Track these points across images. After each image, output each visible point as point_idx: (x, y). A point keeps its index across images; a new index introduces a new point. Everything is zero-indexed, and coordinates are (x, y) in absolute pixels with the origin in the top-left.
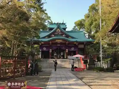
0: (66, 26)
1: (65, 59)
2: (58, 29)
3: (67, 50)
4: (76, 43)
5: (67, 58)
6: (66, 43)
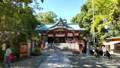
0: (67, 21)
1: (65, 43)
2: (60, 22)
4: (73, 31)
6: (66, 32)
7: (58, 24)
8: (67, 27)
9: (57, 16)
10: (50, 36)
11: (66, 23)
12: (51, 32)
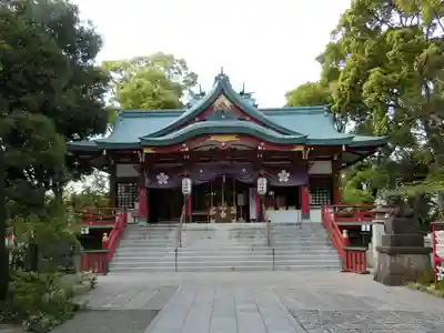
0: (253, 100)
1: (254, 221)
2: (222, 98)
3: (259, 181)
4: (301, 148)
5: (261, 218)
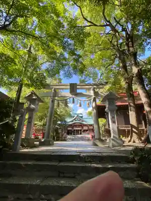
0: (83, 115)
4: (88, 125)
6: (82, 125)
7: (76, 118)
8: (83, 121)
9: (73, 110)
10: (69, 129)
11: (82, 117)
12: (71, 126)
